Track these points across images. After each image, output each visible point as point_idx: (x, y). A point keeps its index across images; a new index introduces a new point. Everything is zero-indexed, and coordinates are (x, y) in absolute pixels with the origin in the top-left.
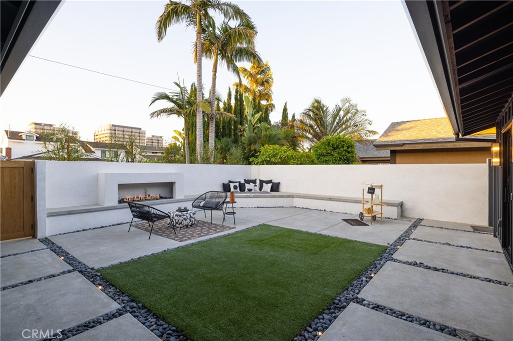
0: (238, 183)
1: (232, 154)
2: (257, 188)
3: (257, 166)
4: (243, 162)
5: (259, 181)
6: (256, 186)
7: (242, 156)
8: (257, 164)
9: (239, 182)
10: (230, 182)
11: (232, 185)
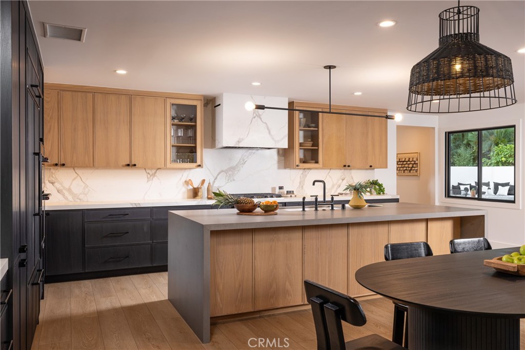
0: (469, 186)
1: (460, 155)
2: (492, 191)
3: (490, 167)
4: (473, 164)
5: (493, 184)
6: (489, 189)
7: (472, 157)
8: (490, 165)
9: (470, 184)
10: (460, 184)
11: (462, 188)
